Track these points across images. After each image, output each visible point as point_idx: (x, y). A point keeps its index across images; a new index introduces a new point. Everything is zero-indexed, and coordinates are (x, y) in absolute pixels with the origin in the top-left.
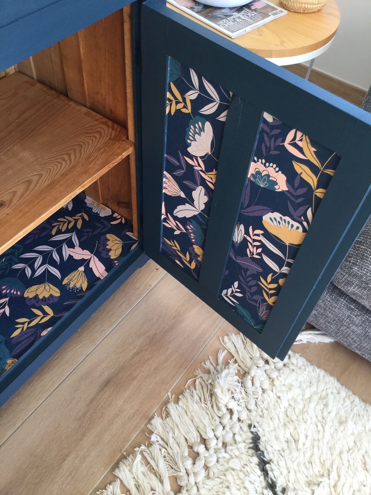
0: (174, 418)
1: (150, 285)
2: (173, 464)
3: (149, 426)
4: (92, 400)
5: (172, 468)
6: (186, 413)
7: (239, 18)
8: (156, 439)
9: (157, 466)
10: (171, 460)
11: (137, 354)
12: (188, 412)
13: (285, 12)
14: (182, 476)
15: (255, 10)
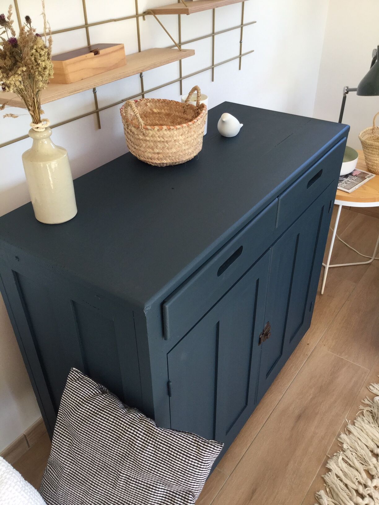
0: (355, 434)
1: (307, 355)
2: (364, 462)
3: (339, 439)
4: (293, 428)
5: (363, 465)
6: (362, 430)
7: (348, 181)
8: (347, 447)
9: (354, 464)
10: (361, 460)
11: (313, 399)
12: (363, 430)
13: (374, 175)
14: (371, 469)
15: (356, 176)
